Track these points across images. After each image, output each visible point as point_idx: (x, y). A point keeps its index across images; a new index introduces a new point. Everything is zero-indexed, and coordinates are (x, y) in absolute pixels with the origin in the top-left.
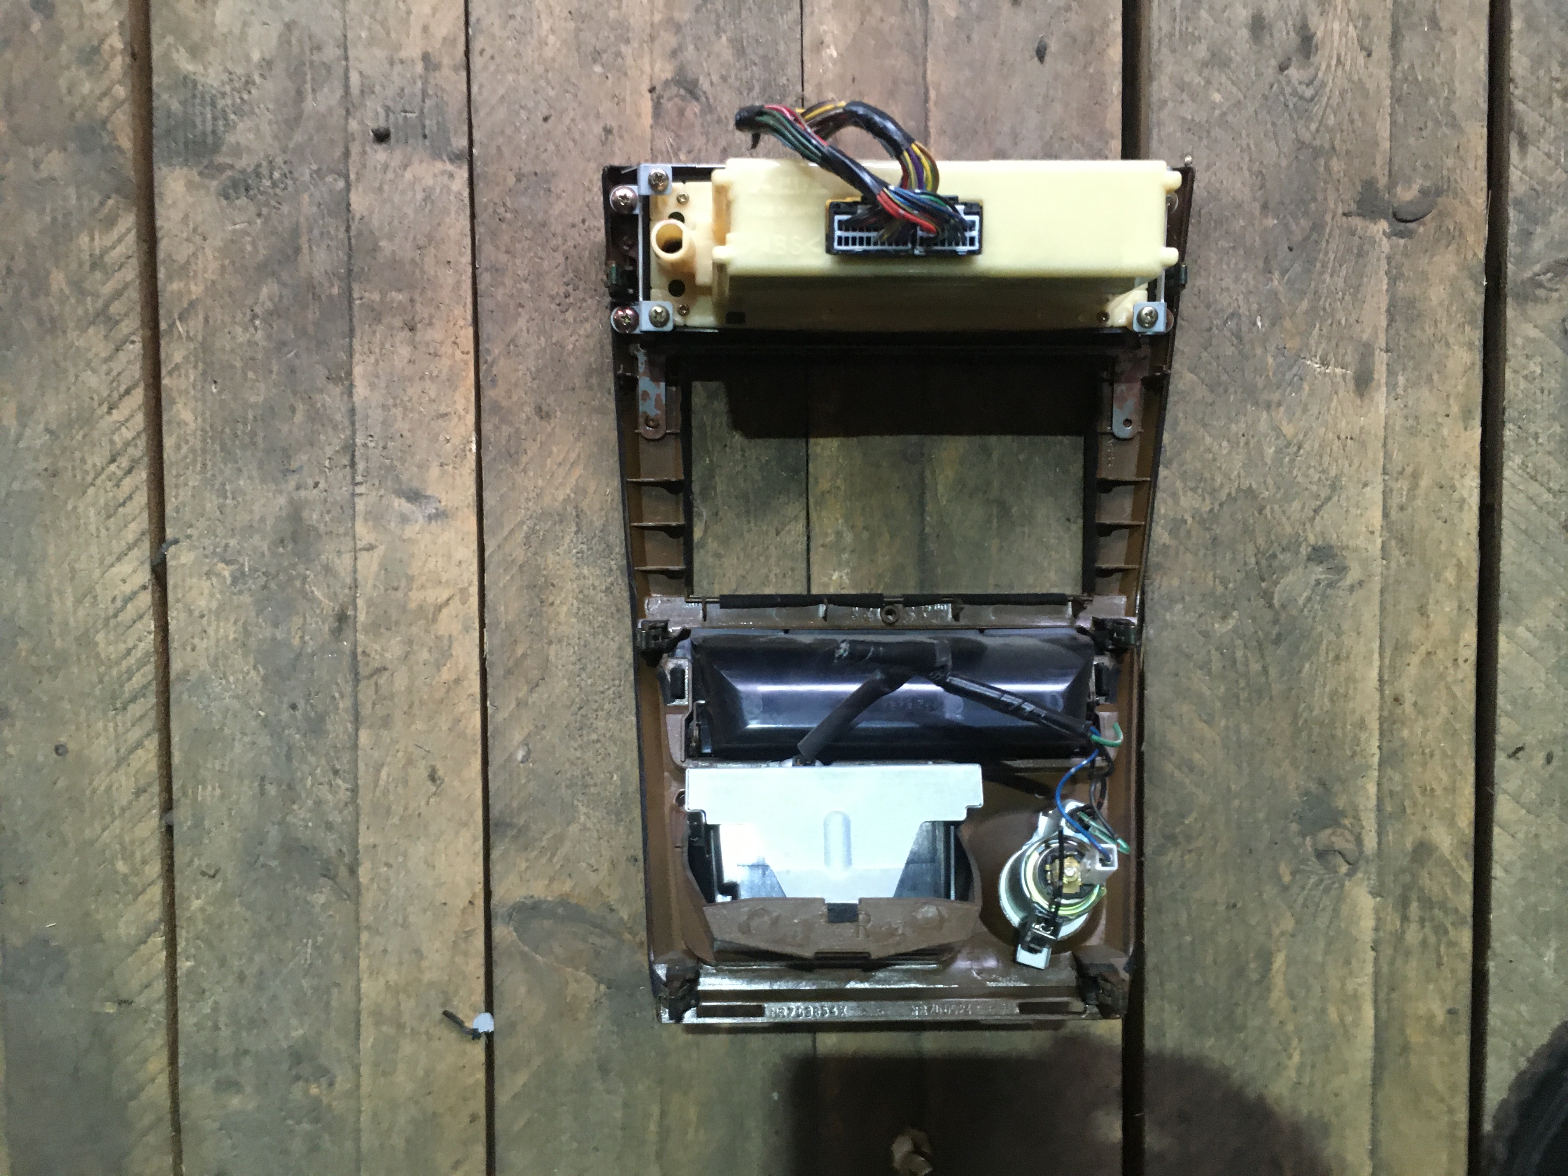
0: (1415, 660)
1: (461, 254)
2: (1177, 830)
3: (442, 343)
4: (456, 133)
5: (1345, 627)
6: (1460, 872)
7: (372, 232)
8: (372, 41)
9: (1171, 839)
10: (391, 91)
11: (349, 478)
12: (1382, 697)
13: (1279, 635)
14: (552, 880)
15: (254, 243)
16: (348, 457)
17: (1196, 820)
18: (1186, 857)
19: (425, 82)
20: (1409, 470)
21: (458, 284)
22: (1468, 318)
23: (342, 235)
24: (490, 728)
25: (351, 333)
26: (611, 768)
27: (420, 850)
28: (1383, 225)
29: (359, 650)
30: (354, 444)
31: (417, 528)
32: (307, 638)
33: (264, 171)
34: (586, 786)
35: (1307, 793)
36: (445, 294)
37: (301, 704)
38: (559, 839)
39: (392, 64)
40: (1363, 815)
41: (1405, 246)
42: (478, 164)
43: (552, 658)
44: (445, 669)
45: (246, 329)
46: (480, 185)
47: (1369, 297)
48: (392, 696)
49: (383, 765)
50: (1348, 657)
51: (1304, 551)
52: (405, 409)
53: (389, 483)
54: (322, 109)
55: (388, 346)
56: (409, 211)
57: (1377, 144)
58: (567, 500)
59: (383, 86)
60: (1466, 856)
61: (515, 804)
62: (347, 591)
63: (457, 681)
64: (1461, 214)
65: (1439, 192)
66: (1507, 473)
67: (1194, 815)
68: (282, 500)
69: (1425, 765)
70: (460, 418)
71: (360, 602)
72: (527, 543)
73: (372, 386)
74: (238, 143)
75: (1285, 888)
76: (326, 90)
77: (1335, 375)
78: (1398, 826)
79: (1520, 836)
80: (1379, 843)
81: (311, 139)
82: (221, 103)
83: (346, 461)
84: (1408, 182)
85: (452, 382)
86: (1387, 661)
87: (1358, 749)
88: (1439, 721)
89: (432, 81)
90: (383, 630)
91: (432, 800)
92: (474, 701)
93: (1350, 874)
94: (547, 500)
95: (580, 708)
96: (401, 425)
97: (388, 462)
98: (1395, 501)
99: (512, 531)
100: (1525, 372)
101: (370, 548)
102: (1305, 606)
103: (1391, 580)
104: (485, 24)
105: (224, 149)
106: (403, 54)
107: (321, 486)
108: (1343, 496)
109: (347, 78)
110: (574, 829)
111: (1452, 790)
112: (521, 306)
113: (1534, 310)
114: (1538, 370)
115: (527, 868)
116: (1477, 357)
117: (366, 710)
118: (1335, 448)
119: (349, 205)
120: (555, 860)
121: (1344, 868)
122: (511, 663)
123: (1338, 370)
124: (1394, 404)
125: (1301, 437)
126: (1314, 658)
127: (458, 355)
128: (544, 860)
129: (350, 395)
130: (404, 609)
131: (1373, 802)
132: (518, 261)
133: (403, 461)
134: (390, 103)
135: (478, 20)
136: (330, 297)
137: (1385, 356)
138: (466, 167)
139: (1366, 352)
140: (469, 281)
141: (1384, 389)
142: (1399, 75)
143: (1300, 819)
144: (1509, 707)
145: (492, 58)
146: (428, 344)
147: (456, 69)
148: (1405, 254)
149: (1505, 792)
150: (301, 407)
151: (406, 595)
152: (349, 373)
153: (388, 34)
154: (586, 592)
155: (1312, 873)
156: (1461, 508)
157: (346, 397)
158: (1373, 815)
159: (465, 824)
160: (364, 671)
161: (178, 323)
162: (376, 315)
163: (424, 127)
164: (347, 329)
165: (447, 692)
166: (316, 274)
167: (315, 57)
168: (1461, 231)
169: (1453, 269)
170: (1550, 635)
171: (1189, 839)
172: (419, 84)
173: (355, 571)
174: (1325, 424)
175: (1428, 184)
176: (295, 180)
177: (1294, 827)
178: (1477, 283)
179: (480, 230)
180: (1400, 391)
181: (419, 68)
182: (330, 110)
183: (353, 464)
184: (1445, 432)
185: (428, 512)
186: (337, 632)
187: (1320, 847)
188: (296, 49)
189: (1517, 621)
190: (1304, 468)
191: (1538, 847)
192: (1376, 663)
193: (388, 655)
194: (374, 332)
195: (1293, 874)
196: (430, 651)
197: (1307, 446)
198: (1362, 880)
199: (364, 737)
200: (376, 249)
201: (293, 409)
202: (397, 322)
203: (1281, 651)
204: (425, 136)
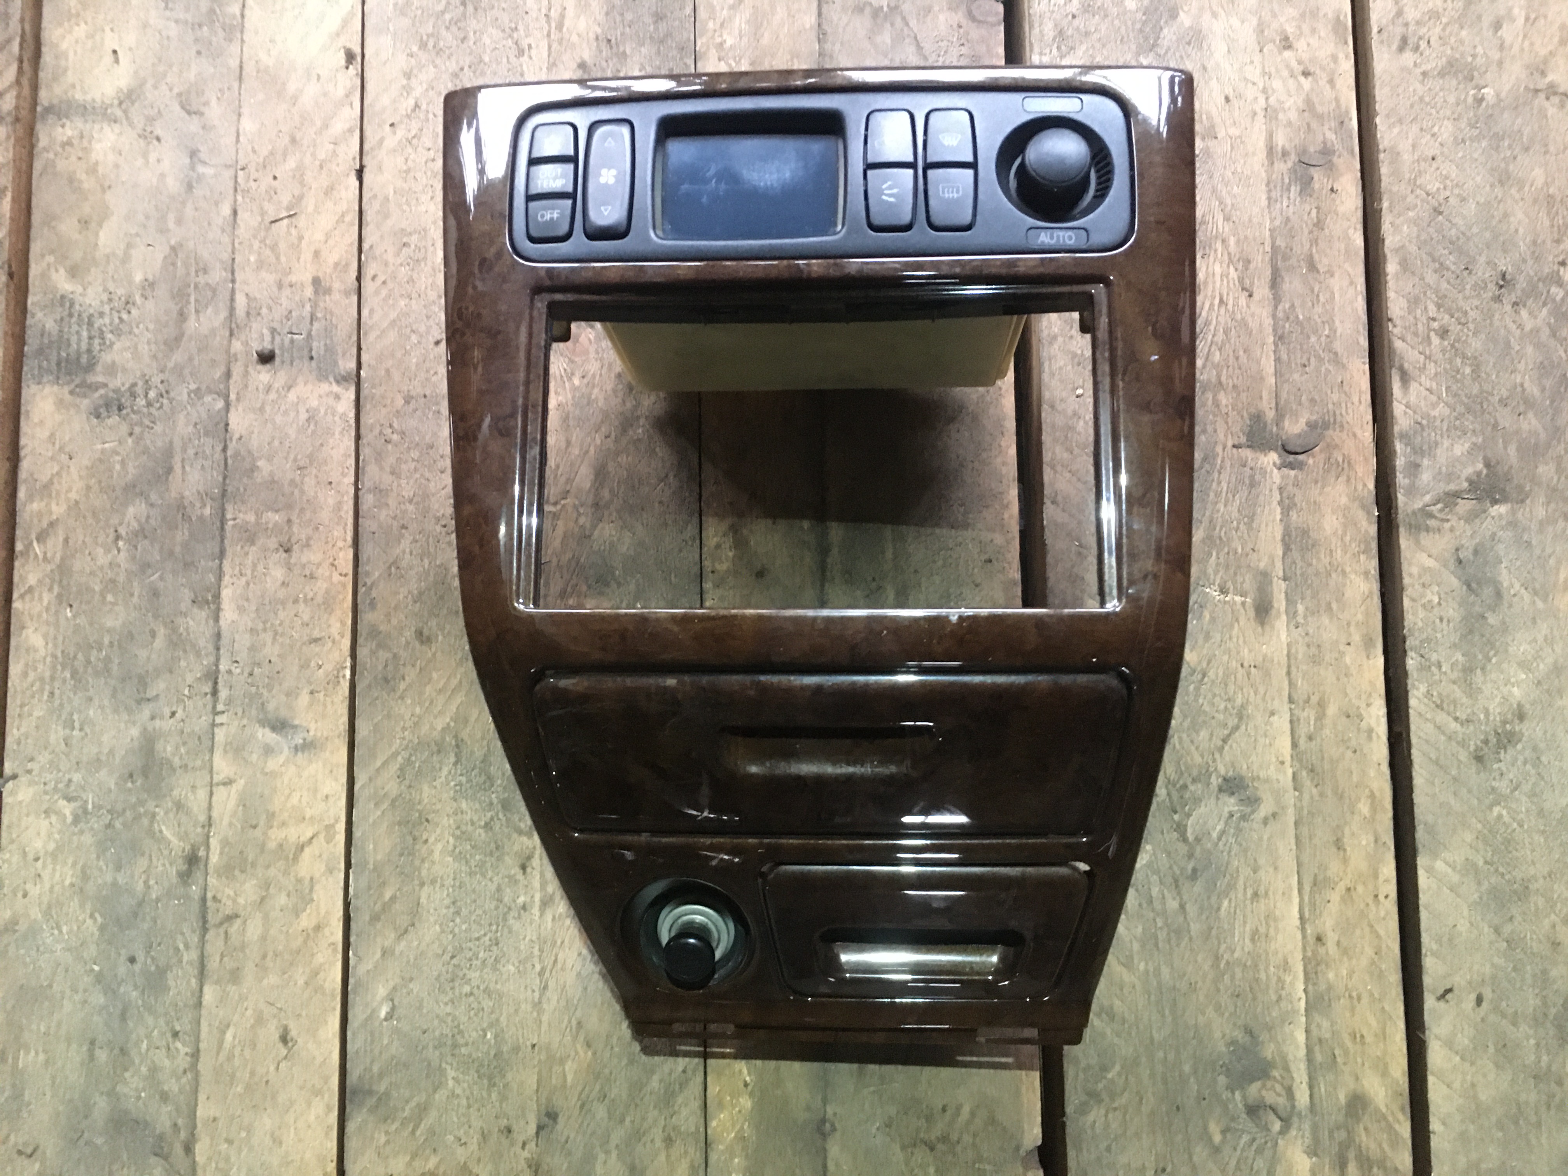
0: (1335, 897)
1: (344, 475)
2: (1100, 1086)
3: (319, 565)
4: (344, 354)
5: (1262, 861)
6: (1397, 1127)
7: (249, 452)
8: (261, 265)
9: (1094, 1096)
10: (278, 313)
11: (209, 707)
12: (1304, 937)
13: (1194, 870)
14: (414, 1156)
15: (123, 462)
16: (210, 684)
17: (1119, 1074)
18: (1110, 1116)
19: (315, 306)
20: (1314, 699)
21: (338, 506)
22: (1363, 547)
23: (218, 455)
24: (351, 981)
25: (222, 554)
26: (485, 1025)
27: (266, 1122)
28: (1273, 457)
29: (209, 895)
30: (217, 671)
31: (281, 759)
32: (152, 882)
33: (139, 390)
34: (455, 1046)
35: (1234, 1042)
36: (325, 515)
37: (141, 957)
38: (423, 1109)
39: (280, 286)
40: (1293, 1067)
41: (1296, 476)
42: (365, 385)
43: (423, 900)
44: (304, 915)
45: (108, 551)
46: (366, 407)
47: (1263, 526)
48: (243, 947)
49: (228, 1026)
50: (1266, 893)
51: (1215, 781)
52: (276, 633)
53: (254, 712)
54: (204, 330)
55: (260, 568)
56: (292, 432)
57: (1262, 379)
58: (446, 729)
59: (270, 309)
60: (1402, 1109)
61: (376, 1069)
62: (199, 830)
63: (318, 928)
64: (1349, 447)
65: (1326, 426)
66: (1413, 702)
67: (1117, 1068)
68: (135, 732)
69: (1353, 1010)
70: (334, 642)
71: (214, 843)
72: (401, 775)
73: (241, 609)
74: (114, 362)
75: (1216, 1150)
76: (210, 310)
77: (1235, 603)
78: (1330, 1077)
79: (1457, 1085)
80: (1311, 1096)
81: (191, 359)
82: (98, 323)
83: (207, 688)
84: (1296, 415)
85: (328, 605)
86: (1306, 898)
87: (1283, 993)
88: (1364, 962)
89: (322, 304)
90: (237, 872)
91: (283, 1065)
92: (335, 950)
93: (1283, 1132)
94: (425, 729)
95: (453, 957)
96: (271, 651)
97: (253, 689)
98: (1303, 731)
99: (385, 763)
100: (1424, 601)
101: (228, 783)
102: (1219, 839)
103: (1305, 812)
104: (378, 251)
105: (99, 368)
106: (293, 278)
107: (180, 714)
108: (1251, 725)
109: (232, 300)
110: (440, 1096)
111: (1383, 1036)
112: (404, 527)
113: (1426, 539)
114: (1436, 600)
115: (388, 1142)
116: (1375, 586)
117: (213, 964)
118: (1239, 676)
119: (227, 425)
120: (418, 1133)
121: (1277, 1126)
122: (378, 907)
123: (1238, 599)
124: (1296, 633)
125: (1204, 665)
126: (1232, 895)
127: (336, 578)
128: (406, 1133)
129: (217, 619)
130: (262, 848)
131: (1302, 1052)
132: (403, 482)
133: (270, 689)
134: (276, 325)
135: (371, 247)
136: (201, 518)
137: (1283, 585)
138: (353, 389)
139: (1264, 579)
140: (351, 503)
141: (1284, 617)
142: (1280, 314)
143: (1228, 1073)
144: (1435, 947)
145: (384, 283)
146: (304, 566)
147: (347, 294)
148: (1296, 484)
149: (1437, 1037)
150: (161, 631)
151: (265, 834)
152: (217, 596)
153: (278, 258)
154: (464, 828)
155: (1243, 1131)
156: (1370, 738)
157: (211, 622)
158: (1303, 1066)
159: (317, 1093)
160: (212, 919)
161: (35, 544)
162: (250, 536)
163: (311, 350)
164: (217, 550)
165: (305, 942)
166: (187, 493)
167: (202, 279)
168: (1349, 463)
169: (1344, 500)
170: (1469, 868)
171: (1113, 1096)
172: (308, 308)
173: (210, 807)
174: (1228, 651)
175: (1314, 418)
176: (171, 401)
177: (1222, 1080)
178: (1369, 513)
179: (365, 452)
180: (1300, 619)
181: (309, 292)
182: (213, 331)
183: (215, 692)
184: (1348, 660)
185: (294, 743)
186: (185, 876)
187: (1250, 1101)
188: (181, 271)
189: (1435, 855)
190: (1210, 696)
191: (1475, 1097)
192: (1296, 900)
193: (241, 901)
194: (247, 554)
195: (1224, 1132)
196: (288, 895)
197: (1211, 674)
198: (1296, 1138)
199: (209, 994)
200: (253, 469)
201: (153, 634)
202: (272, 543)
203: (1198, 887)
204: (312, 358)
